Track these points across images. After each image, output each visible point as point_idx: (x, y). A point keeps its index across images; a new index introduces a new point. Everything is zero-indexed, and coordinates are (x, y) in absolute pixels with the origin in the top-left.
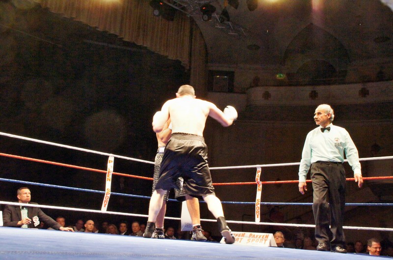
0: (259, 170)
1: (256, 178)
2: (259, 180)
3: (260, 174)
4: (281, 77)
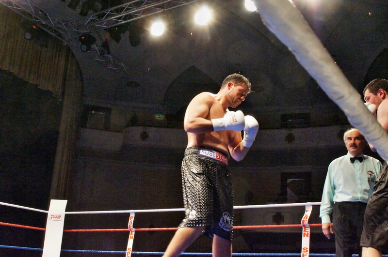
0: (132, 216)
1: (129, 224)
2: (132, 227)
3: (133, 220)
4: (160, 118)
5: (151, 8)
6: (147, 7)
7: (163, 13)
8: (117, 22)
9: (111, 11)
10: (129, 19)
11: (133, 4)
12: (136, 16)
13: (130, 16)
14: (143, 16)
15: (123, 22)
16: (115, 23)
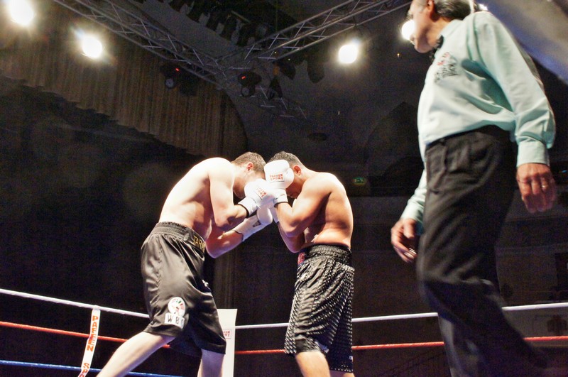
4: (360, 182)
5: (336, 24)
6: (330, 24)
7: (355, 29)
8: (290, 50)
9: (280, 36)
10: (306, 44)
11: (310, 21)
12: (316, 39)
13: (308, 40)
14: (325, 38)
15: (298, 49)
16: (286, 52)
